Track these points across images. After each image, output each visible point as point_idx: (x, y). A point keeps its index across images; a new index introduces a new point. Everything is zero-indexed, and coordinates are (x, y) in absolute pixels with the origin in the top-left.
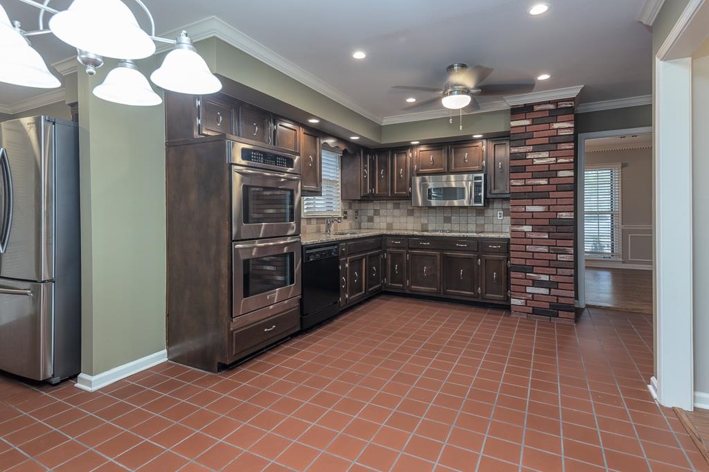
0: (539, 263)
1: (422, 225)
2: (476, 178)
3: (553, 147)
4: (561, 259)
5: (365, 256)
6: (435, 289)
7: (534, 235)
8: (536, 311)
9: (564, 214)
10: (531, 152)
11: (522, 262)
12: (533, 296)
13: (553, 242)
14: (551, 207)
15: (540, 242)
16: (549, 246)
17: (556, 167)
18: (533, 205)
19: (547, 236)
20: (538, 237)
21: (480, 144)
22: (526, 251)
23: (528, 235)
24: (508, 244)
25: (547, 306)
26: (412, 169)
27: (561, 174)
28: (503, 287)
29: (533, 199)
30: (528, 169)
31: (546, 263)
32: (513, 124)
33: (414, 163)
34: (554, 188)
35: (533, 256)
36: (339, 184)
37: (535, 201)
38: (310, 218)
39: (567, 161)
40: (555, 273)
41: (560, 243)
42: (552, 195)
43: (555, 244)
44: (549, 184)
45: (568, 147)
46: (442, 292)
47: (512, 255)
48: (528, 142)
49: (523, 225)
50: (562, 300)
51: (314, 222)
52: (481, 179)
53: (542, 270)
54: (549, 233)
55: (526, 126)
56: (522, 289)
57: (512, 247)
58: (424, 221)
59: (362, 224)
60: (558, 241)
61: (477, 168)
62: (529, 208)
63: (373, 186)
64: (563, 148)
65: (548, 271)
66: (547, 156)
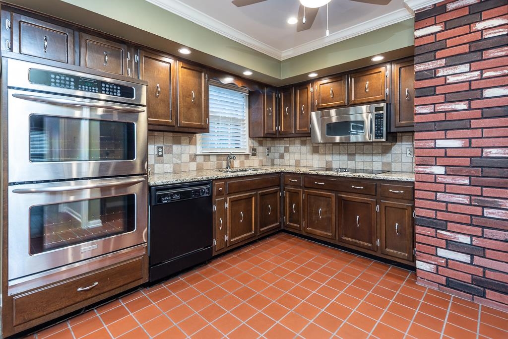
0: (456, 217)
1: (327, 162)
2: (377, 109)
3: (476, 56)
4: (489, 216)
5: (255, 195)
6: (331, 234)
7: (448, 180)
8: (450, 283)
9: (494, 151)
10: (443, 67)
11: (432, 214)
12: (447, 262)
13: (477, 190)
14: (473, 140)
15: (456, 189)
16: (470, 195)
17: (482, 84)
18: (446, 139)
19: (467, 182)
20: (454, 182)
21: (382, 69)
22: (436, 200)
23: (439, 179)
24: (413, 189)
25: (468, 279)
26: (313, 104)
27: (488, 93)
28: (407, 242)
29: (446, 130)
30: (439, 90)
31: (467, 219)
32: (418, 33)
33: (316, 97)
34: (478, 113)
35: (447, 208)
36: (247, 122)
37: (450, 134)
38: (210, 155)
39: (498, 73)
40: (480, 234)
41: (487, 191)
42: (474, 124)
43: (479, 194)
44: (470, 109)
45: (499, 54)
46: (337, 238)
47: (418, 203)
48: (439, 54)
49: (433, 165)
50: (490, 275)
51: (213, 159)
52: (383, 110)
53: (459, 228)
54: (470, 176)
55: (435, 33)
56: (432, 250)
57: (418, 194)
58: (329, 158)
59: (275, 160)
60: (484, 189)
61: (379, 97)
62: (441, 143)
63: (278, 123)
64: (492, 55)
65: (468, 230)
66: (467, 69)
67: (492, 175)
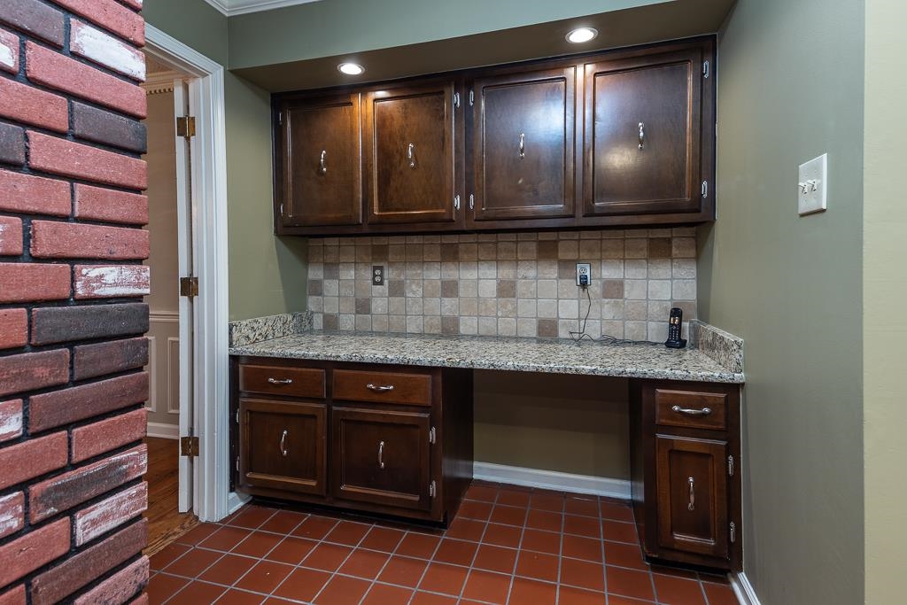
4: (90, 535)
9: (110, 273)
14: (38, 224)
19: (15, 424)
41: (87, 439)
54: (25, 396)
67: (104, 367)
